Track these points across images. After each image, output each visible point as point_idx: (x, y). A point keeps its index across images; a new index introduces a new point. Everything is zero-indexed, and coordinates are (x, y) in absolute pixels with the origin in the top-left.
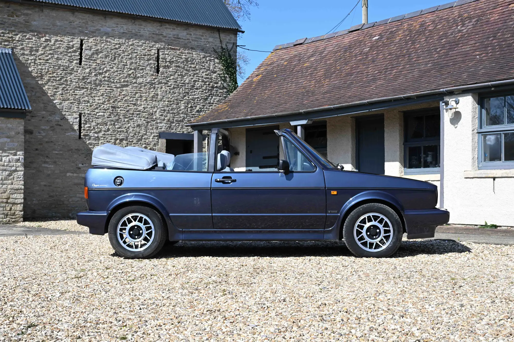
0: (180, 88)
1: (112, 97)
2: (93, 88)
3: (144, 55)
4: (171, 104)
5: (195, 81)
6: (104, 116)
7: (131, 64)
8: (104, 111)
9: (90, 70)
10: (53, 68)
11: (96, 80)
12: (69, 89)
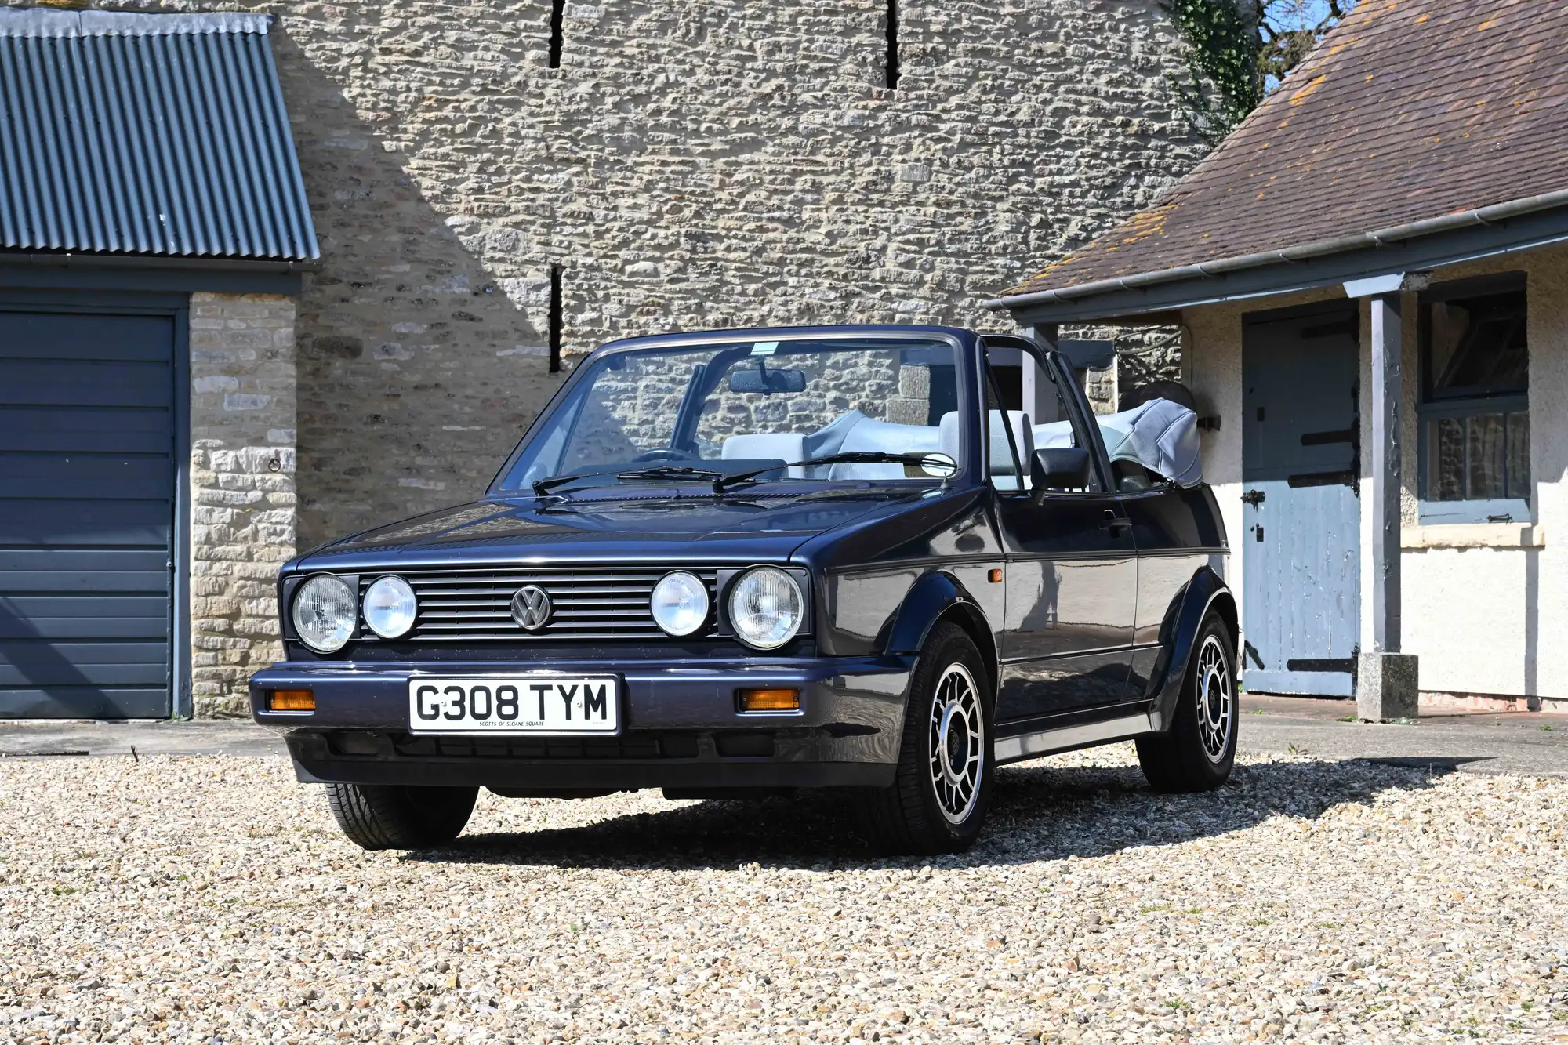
0: (994, 145)
1: (693, 193)
2: (607, 161)
3: (826, 12)
4: (950, 217)
5: (1060, 113)
6: (656, 273)
7: (771, 53)
8: (657, 254)
9: (596, 86)
10: (442, 84)
11: (619, 128)
12: (508, 168)
